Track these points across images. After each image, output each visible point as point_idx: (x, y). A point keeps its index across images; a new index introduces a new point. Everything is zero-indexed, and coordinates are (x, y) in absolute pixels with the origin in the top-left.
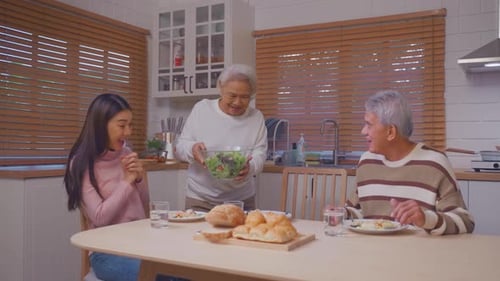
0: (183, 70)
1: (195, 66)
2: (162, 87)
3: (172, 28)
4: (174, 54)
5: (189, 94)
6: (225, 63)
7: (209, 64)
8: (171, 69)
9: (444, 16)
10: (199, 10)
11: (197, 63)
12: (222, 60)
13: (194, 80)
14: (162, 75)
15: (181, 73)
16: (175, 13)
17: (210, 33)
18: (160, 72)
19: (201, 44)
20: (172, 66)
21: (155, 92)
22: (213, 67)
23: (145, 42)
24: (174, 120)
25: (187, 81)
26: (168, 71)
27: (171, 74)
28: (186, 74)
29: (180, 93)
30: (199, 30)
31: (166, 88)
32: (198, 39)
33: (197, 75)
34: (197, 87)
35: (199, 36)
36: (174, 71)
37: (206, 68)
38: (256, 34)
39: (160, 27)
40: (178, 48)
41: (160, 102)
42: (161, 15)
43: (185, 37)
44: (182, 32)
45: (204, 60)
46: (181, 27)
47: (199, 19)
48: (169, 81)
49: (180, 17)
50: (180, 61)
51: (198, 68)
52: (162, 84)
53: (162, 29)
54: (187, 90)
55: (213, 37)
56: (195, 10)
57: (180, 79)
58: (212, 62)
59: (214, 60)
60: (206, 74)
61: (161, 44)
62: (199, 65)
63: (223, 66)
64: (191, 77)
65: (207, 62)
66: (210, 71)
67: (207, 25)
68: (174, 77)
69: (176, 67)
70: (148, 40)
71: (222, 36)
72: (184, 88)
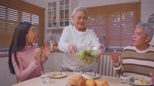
0: (55, 21)
2: (49, 26)
3: (52, 7)
4: (53, 16)
5: (57, 28)
7: (64, 19)
8: (52, 20)
9: (140, 3)
10: (61, 2)
11: (60, 18)
12: (68, 17)
13: (59, 24)
14: (49, 22)
15: (55, 22)
16: (53, 3)
17: (64, 9)
18: (48, 21)
19: (61, 12)
21: (47, 27)
22: (65, 20)
23: (44, 12)
24: (53, 37)
26: (51, 21)
27: (52, 22)
29: (55, 28)
30: (61, 8)
31: (50, 26)
33: (60, 22)
34: (60, 26)
35: (61, 10)
36: (53, 21)
37: (63, 20)
39: (48, 7)
40: (54, 14)
41: (48, 31)
42: (49, 4)
43: (56, 10)
44: (55, 9)
45: (62, 17)
46: (55, 7)
47: (61, 5)
48: (51, 24)
49: (55, 4)
50: (55, 18)
51: (60, 20)
52: (49, 25)
53: (49, 8)
54: (57, 27)
56: (59, 2)
57: (55, 24)
58: (65, 18)
59: (66, 17)
60: (63, 22)
61: (49, 13)
62: (61, 19)
63: (68, 19)
64: (58, 23)
65: (63, 18)
66: (64, 21)
67: (63, 6)
68: (53, 23)
69: (53, 20)
70: (45, 11)
71: (68, 10)
72: (56, 26)
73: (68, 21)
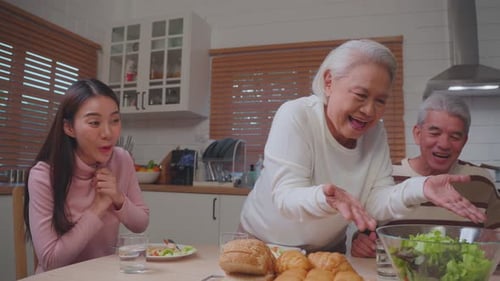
0: (135, 85)
1: (149, 81)
3: (126, 42)
4: (126, 69)
5: (141, 111)
6: (181, 78)
7: (164, 80)
8: (122, 85)
9: (401, 43)
10: (155, 25)
11: (151, 78)
12: (179, 75)
13: (146, 96)
15: (133, 89)
16: (130, 28)
17: (166, 48)
19: (156, 59)
20: (123, 81)
22: (168, 83)
23: (96, 56)
25: (140, 97)
26: (119, 86)
27: (122, 89)
28: (138, 89)
29: (131, 110)
30: (154, 44)
32: (153, 54)
33: (151, 91)
34: (150, 104)
35: (154, 50)
36: (126, 86)
37: (161, 83)
38: (213, 53)
39: (113, 41)
40: (131, 63)
42: (114, 30)
43: (139, 52)
44: (135, 47)
45: (159, 75)
46: (136, 41)
47: (154, 34)
49: (134, 32)
50: (131, 77)
51: (151, 84)
53: (114, 44)
54: (139, 106)
55: (169, 52)
56: (151, 24)
57: (132, 96)
58: (168, 77)
59: (170, 75)
60: (161, 90)
61: (112, 58)
62: (153, 81)
63: (179, 82)
64: (144, 93)
65: (162, 77)
66: (164, 87)
67: (164, 40)
68: (125, 92)
69: (127, 83)
70: (99, 55)
71: (180, 51)
72: (136, 104)
73: (178, 89)
